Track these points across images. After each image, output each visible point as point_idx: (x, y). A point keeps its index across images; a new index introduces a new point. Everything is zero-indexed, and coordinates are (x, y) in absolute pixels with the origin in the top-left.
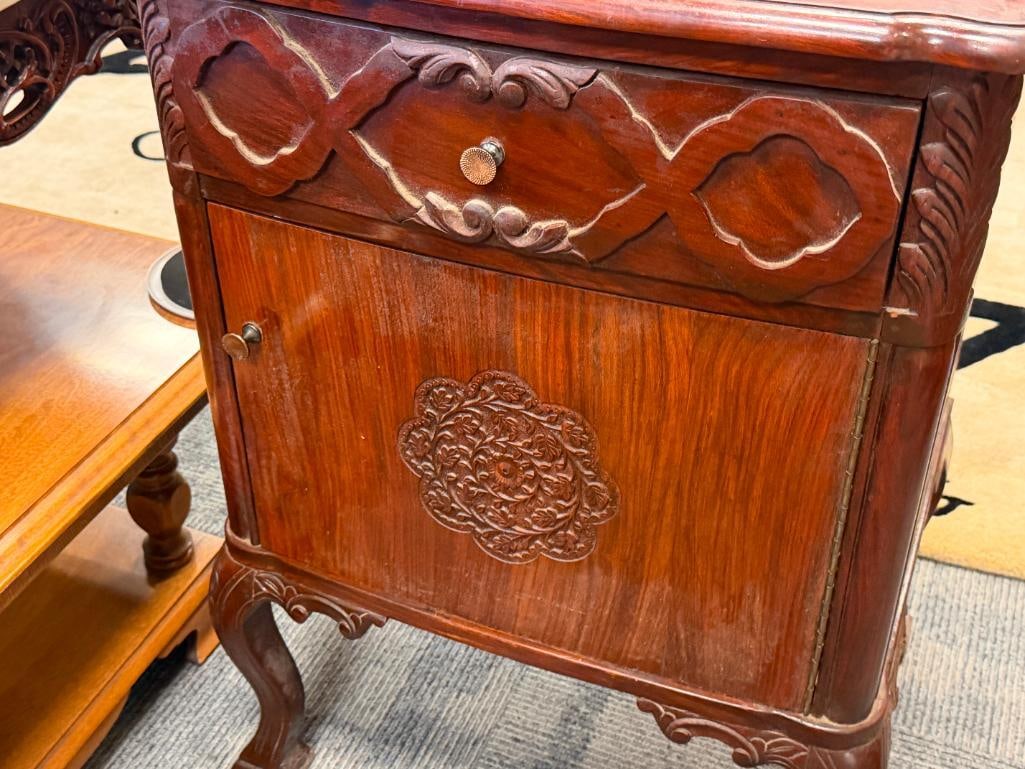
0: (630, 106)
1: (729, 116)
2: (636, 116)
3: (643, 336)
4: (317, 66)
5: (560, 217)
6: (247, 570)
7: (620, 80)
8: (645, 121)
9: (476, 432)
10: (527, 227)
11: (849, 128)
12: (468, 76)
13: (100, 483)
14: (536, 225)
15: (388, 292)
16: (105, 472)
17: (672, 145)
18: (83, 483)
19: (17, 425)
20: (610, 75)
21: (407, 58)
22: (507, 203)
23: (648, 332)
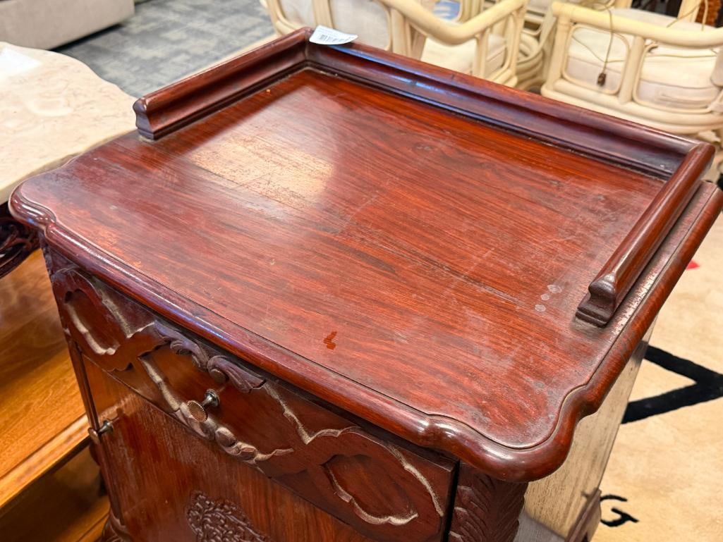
0: (284, 405)
1: (339, 432)
2: (288, 412)
3: (307, 519)
4: (121, 317)
5: (252, 444)
6: (117, 538)
7: (279, 390)
8: (293, 416)
9: (223, 526)
10: (233, 444)
11: (408, 467)
12: (194, 357)
13: (39, 471)
14: (240, 444)
15: (172, 438)
16: (45, 463)
17: (310, 435)
18: (29, 470)
19: (7, 419)
20: (273, 386)
21: (164, 336)
22: (224, 426)
23: (309, 517)
